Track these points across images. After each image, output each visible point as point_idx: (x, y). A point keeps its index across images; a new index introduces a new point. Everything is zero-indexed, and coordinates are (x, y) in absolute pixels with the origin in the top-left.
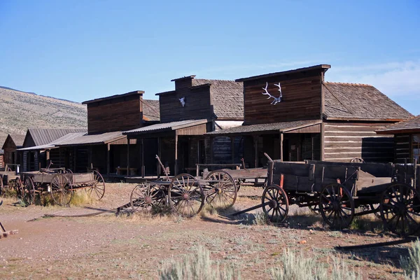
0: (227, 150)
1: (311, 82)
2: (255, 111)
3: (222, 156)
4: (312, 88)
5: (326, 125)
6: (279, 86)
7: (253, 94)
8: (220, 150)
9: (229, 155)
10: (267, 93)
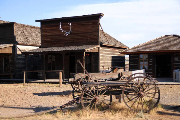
0: (23, 63)
1: (91, 23)
2: (50, 39)
3: (20, 66)
4: (92, 27)
5: (101, 48)
6: (70, 25)
7: (48, 30)
8: (19, 63)
9: (23, 66)
10: (61, 29)
